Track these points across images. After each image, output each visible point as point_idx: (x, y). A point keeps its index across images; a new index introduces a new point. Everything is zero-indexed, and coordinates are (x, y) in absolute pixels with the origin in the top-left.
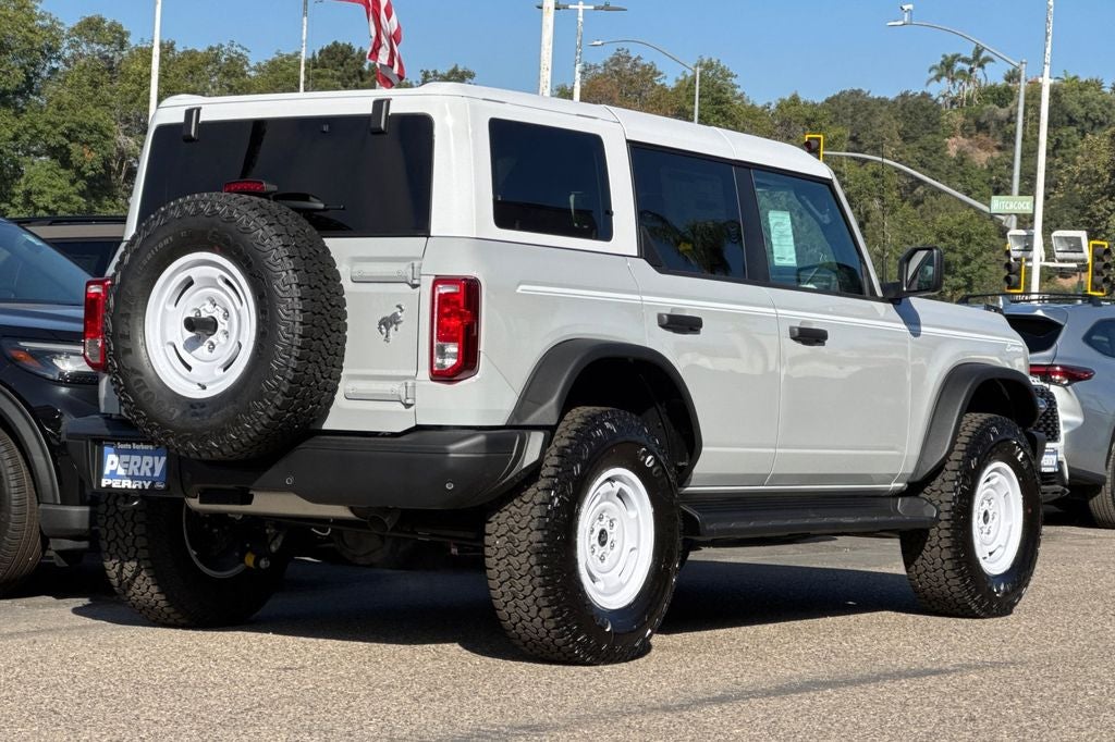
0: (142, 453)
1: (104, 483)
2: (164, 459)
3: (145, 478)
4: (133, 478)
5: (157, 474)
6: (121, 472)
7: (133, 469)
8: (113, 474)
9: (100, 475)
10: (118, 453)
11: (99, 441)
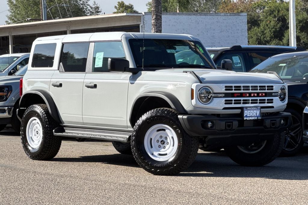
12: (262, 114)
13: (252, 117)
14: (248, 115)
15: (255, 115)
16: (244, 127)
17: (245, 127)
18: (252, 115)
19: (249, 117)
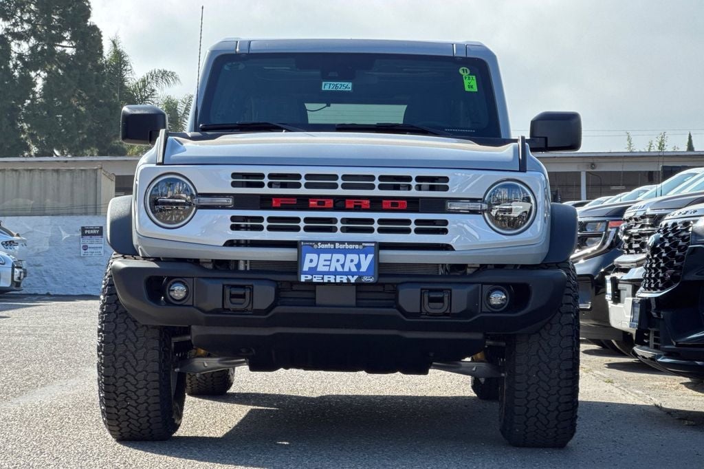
12: (381, 268)
13: (336, 273)
14: (320, 268)
15: (354, 269)
16: (315, 305)
17: (320, 306)
18: (339, 269)
19: (324, 273)
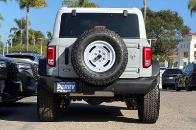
0: (68, 84)
1: (57, 91)
2: (74, 85)
3: (69, 89)
4: (66, 90)
5: (73, 88)
6: (62, 88)
7: (65, 88)
8: (60, 89)
9: (56, 89)
10: (61, 84)
11: (56, 82)
